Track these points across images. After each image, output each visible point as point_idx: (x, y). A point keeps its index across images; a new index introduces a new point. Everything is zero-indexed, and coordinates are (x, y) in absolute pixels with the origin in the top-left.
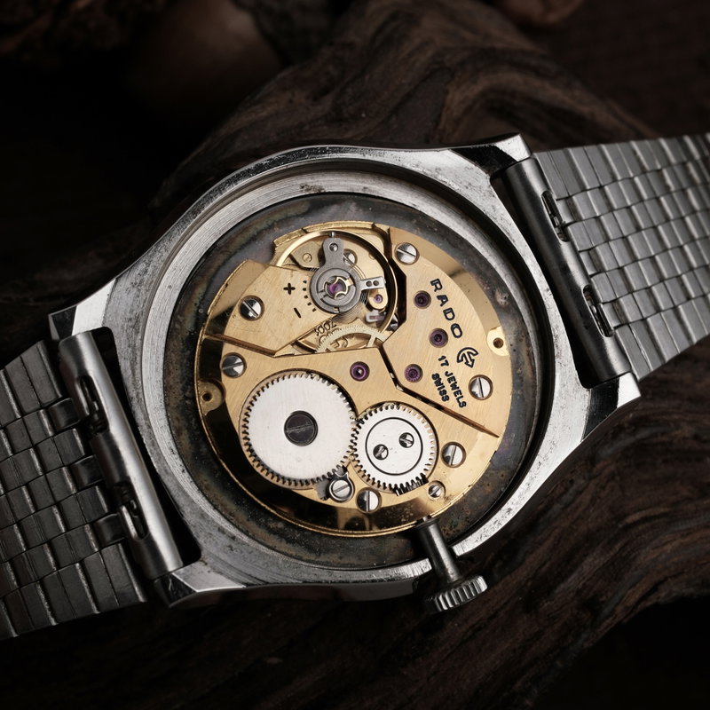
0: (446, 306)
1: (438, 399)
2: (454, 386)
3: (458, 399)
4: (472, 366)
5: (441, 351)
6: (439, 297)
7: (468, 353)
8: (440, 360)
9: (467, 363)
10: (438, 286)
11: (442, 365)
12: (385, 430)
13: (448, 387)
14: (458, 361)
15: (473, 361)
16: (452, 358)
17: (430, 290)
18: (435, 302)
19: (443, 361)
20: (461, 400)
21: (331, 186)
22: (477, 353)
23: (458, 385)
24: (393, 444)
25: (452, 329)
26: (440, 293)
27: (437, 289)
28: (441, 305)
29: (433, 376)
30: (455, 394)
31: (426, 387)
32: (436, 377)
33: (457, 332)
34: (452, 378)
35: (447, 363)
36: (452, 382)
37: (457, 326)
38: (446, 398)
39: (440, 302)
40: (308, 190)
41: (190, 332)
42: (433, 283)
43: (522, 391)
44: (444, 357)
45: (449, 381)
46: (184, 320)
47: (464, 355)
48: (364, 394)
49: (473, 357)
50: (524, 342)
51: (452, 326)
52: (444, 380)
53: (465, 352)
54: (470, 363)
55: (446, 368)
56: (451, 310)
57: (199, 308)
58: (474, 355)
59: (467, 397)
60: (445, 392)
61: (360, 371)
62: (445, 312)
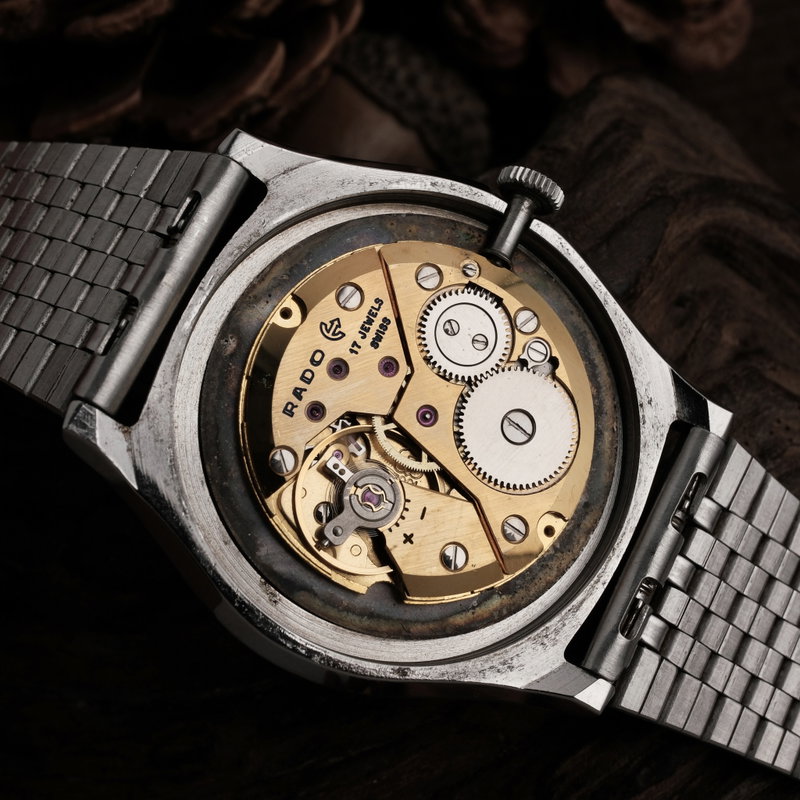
0: (302, 385)
1: (393, 327)
2: (370, 322)
3: (378, 310)
4: (338, 319)
5: (348, 357)
6: (300, 398)
7: (328, 332)
8: (357, 353)
9: (339, 326)
10: (290, 407)
11: (359, 347)
12: (459, 354)
13: (375, 327)
14: (344, 335)
15: (332, 322)
16: (346, 343)
17: (301, 411)
18: (309, 398)
19: (355, 348)
20: (377, 306)
21: (251, 576)
22: (322, 323)
23: (365, 319)
24: (464, 337)
25: (319, 363)
26: (295, 401)
27: (294, 406)
28: (305, 390)
29: (376, 348)
30: (375, 315)
31: (391, 345)
32: (375, 344)
33: (318, 357)
34: (364, 330)
35: (355, 344)
36: (367, 326)
37: (312, 361)
38: (385, 320)
39: (303, 394)
40: (275, 596)
41: (501, 596)
42: (291, 414)
43: (302, 262)
44: (352, 351)
45: (368, 330)
46: (495, 610)
47: (334, 334)
48: (444, 397)
49: (329, 325)
50: (255, 292)
51: (315, 365)
52: (371, 335)
53: (330, 335)
54: (336, 323)
55: (360, 341)
56: (303, 378)
57: (474, 608)
58: (326, 325)
59: (369, 303)
60: (381, 326)
61: (428, 416)
62: (309, 381)
